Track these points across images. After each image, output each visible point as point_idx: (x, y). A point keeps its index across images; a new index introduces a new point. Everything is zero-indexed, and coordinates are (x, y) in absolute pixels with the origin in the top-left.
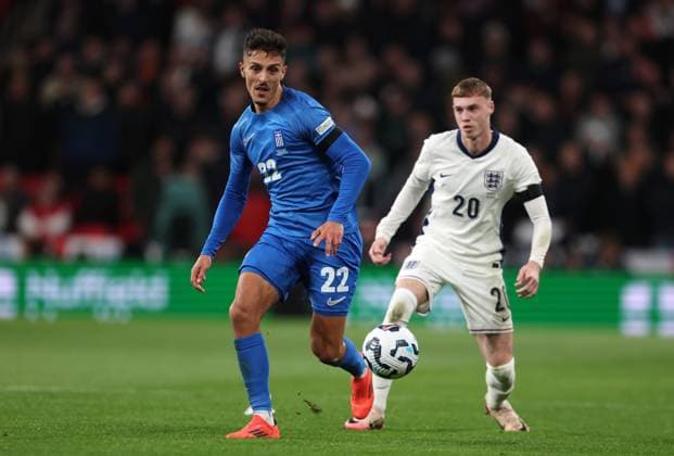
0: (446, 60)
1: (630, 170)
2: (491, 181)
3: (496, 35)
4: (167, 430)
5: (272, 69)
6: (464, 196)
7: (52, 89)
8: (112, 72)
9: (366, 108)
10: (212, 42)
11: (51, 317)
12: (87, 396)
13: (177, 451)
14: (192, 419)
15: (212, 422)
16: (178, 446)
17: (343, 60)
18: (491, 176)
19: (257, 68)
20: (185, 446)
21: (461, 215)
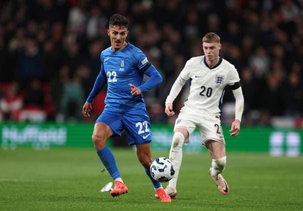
0: (191, 31)
1: (274, 81)
2: (218, 80)
3: (213, 20)
4: (66, 199)
5: (122, 34)
6: (205, 86)
7: (14, 44)
8: (41, 36)
9: (155, 53)
10: (86, 23)
11: (13, 148)
12: (30, 183)
13: (70, 208)
14: (77, 194)
15: (86, 195)
16: (71, 206)
17: (145, 31)
18: (219, 78)
19: (116, 33)
20: (74, 206)
21: (203, 95)
